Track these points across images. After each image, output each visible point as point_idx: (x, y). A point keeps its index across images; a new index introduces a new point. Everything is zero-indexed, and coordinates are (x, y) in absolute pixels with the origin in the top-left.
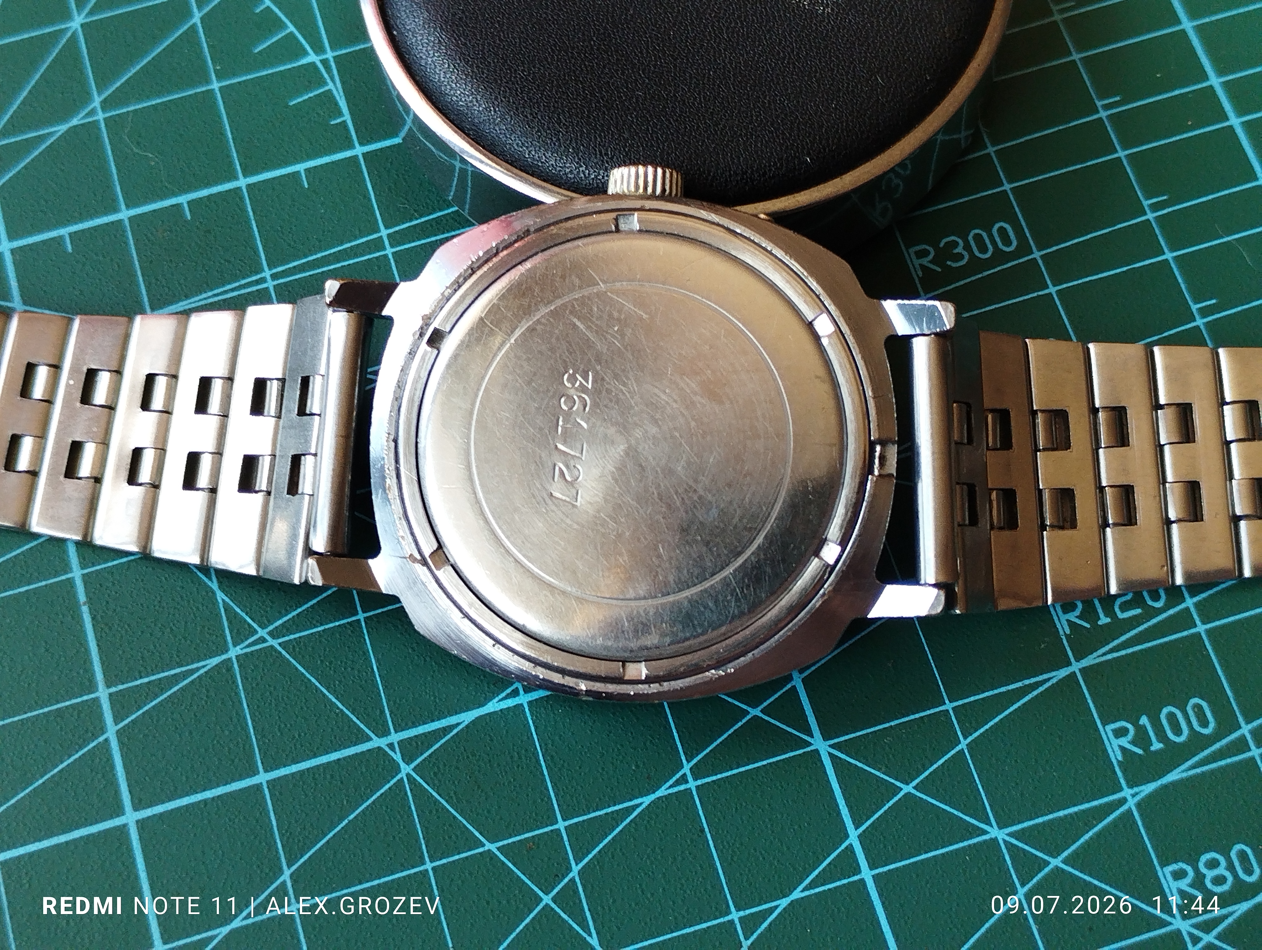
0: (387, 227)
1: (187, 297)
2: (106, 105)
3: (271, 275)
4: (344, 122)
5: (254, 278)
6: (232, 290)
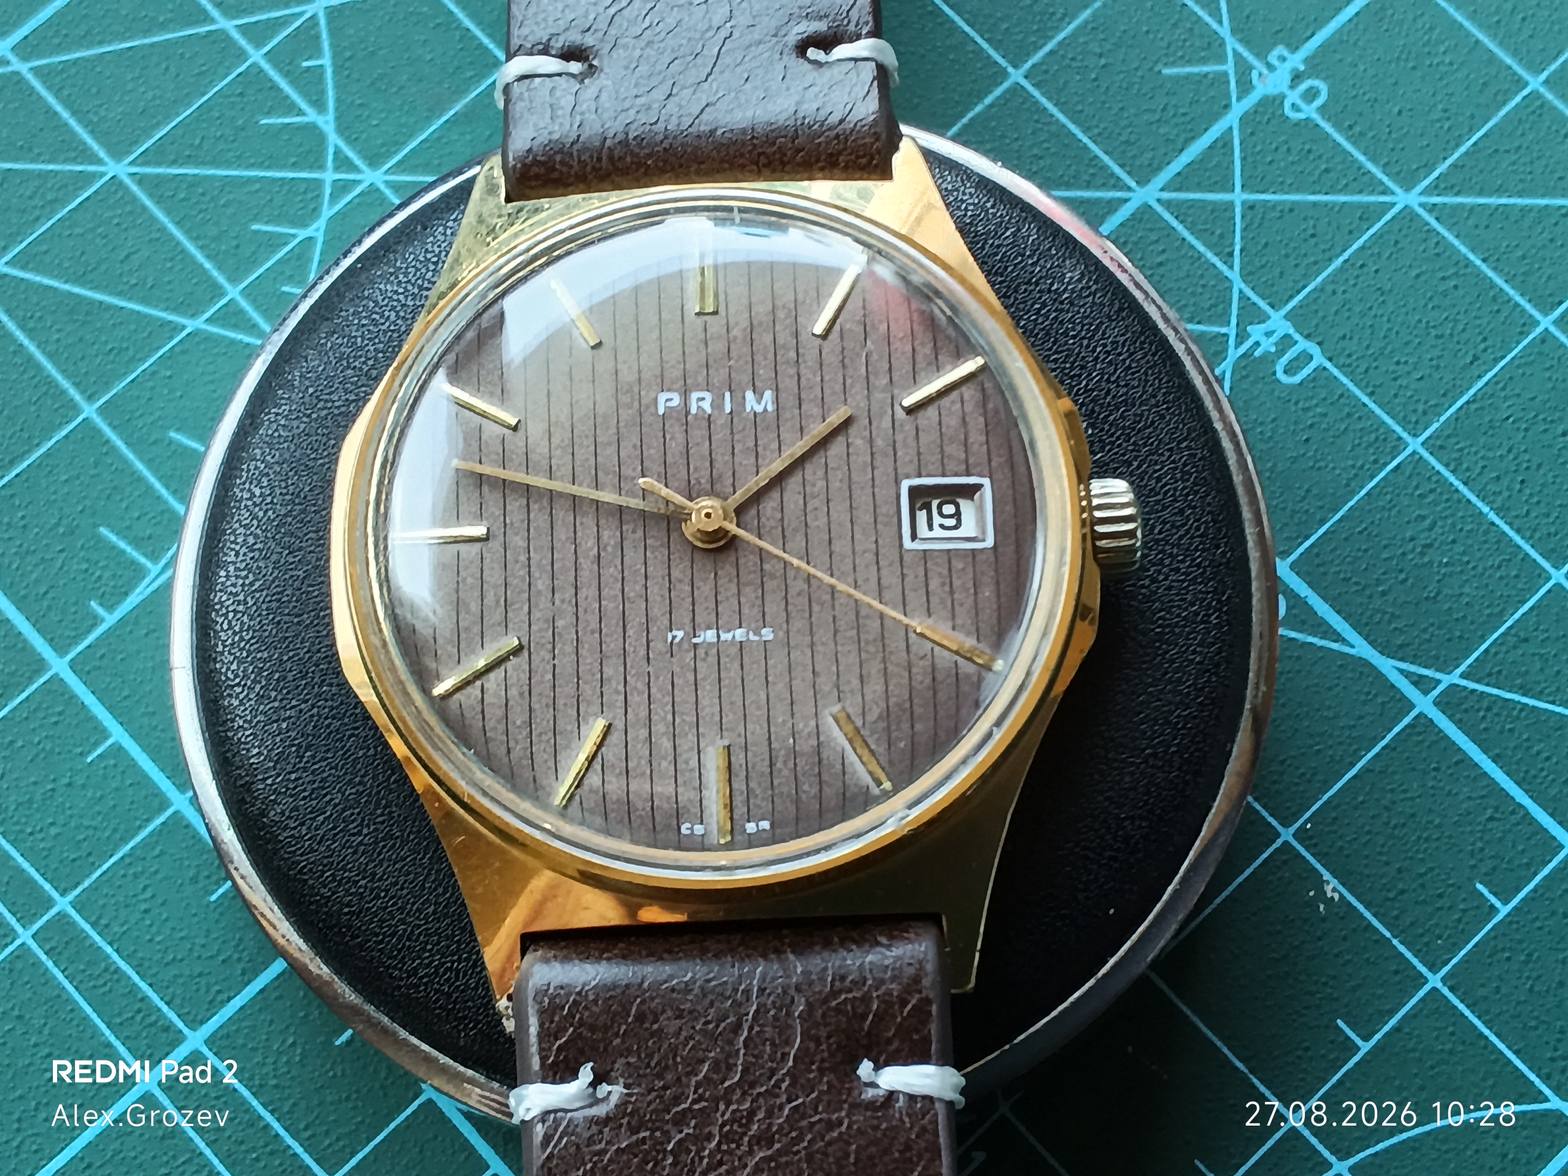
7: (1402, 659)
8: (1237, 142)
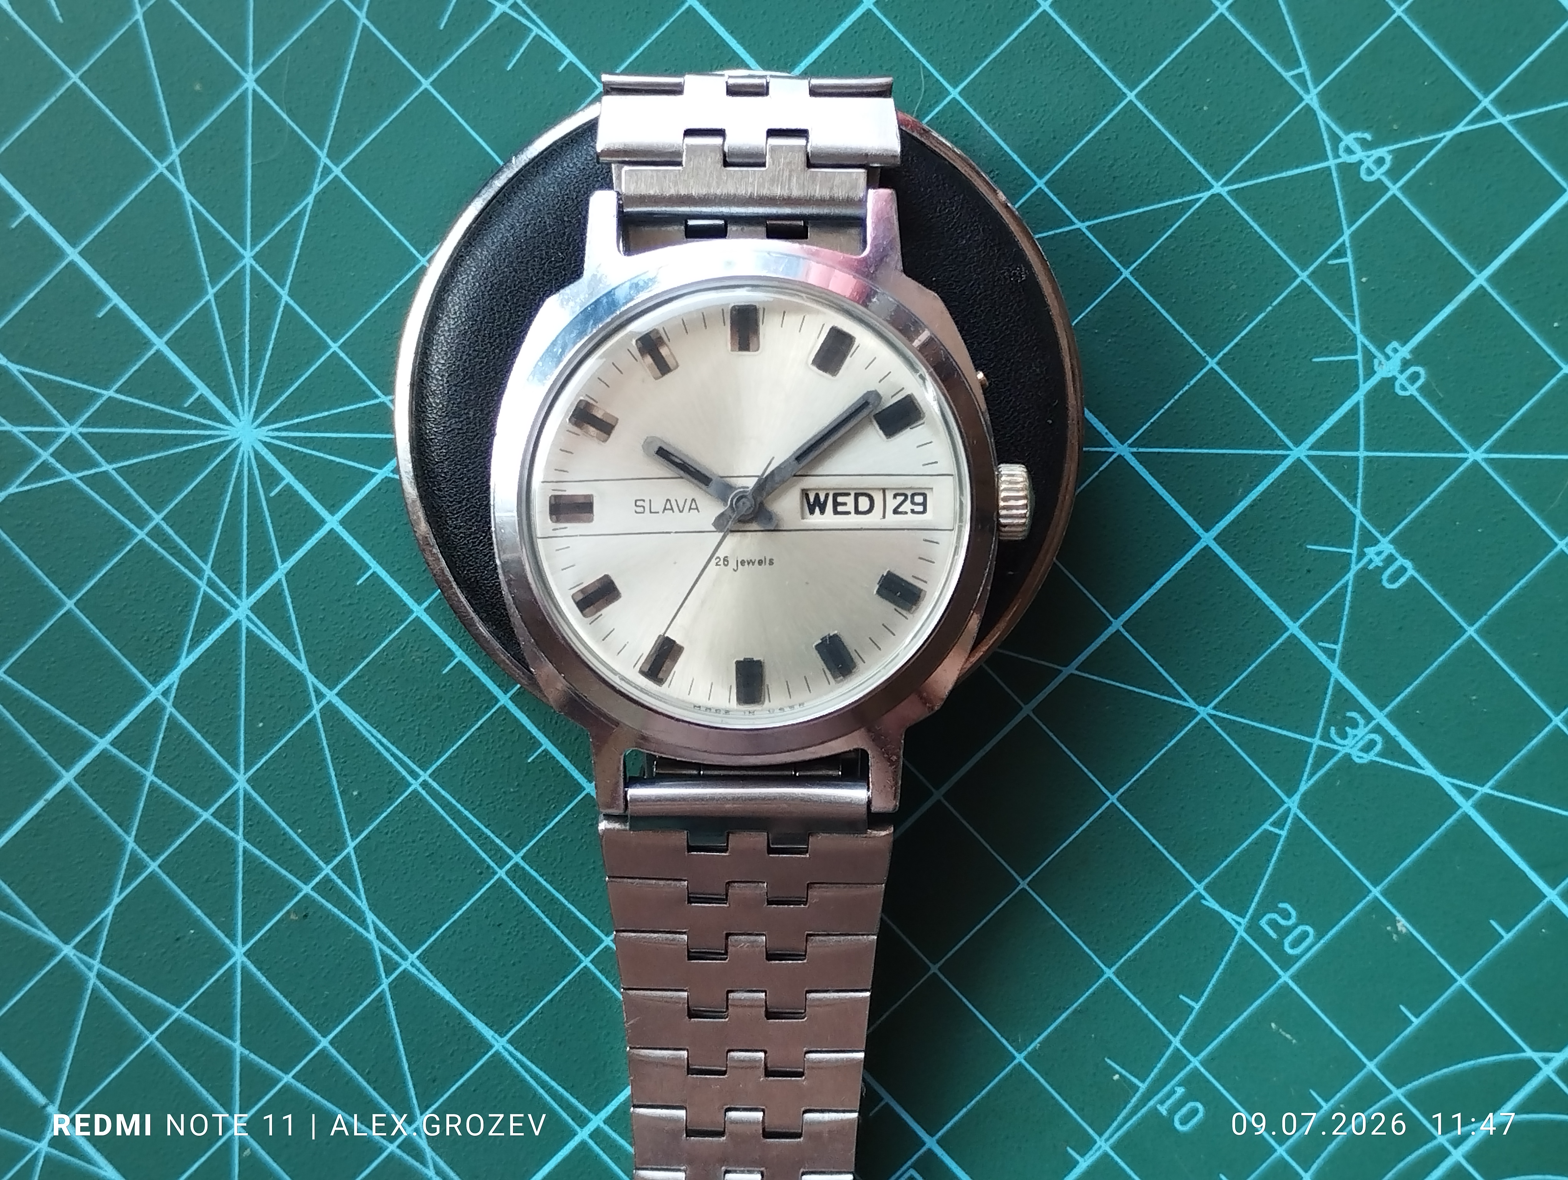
3: (424, 781)
5: (414, 767)
6: (393, 755)
7: (1453, 777)
8: (1362, 412)
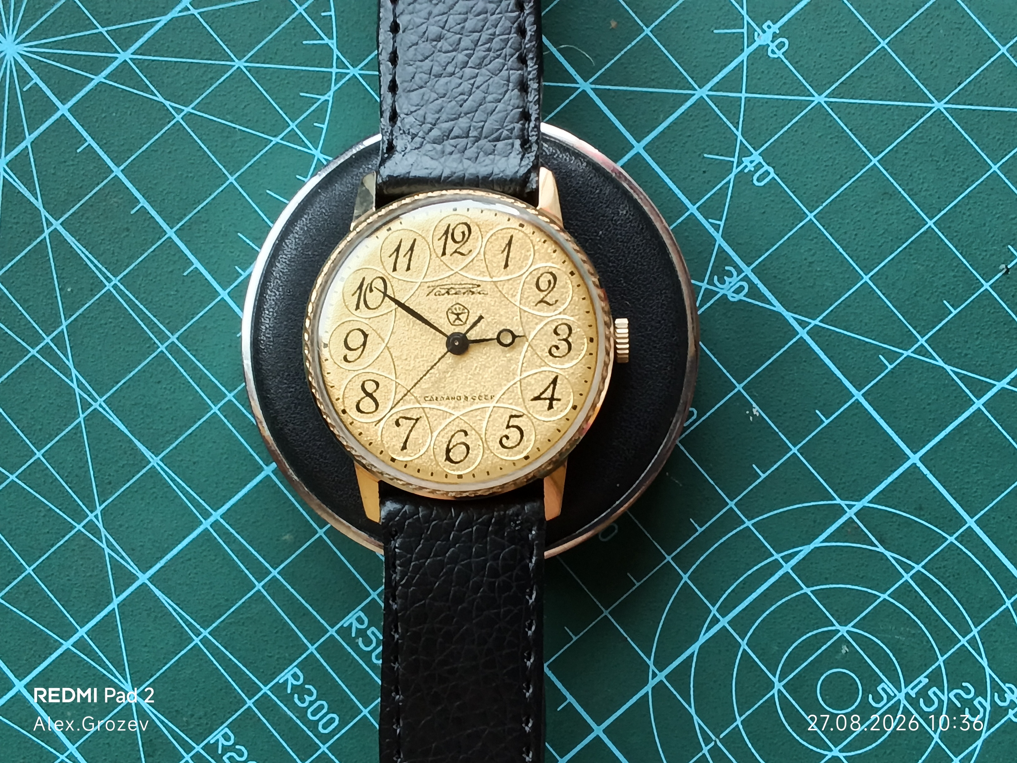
0: (178, 339)
1: (78, 241)
2: (188, 117)
3: (115, 284)
4: (241, 275)
5: (109, 274)
6: (95, 266)
7: (795, 313)
8: (745, 68)
